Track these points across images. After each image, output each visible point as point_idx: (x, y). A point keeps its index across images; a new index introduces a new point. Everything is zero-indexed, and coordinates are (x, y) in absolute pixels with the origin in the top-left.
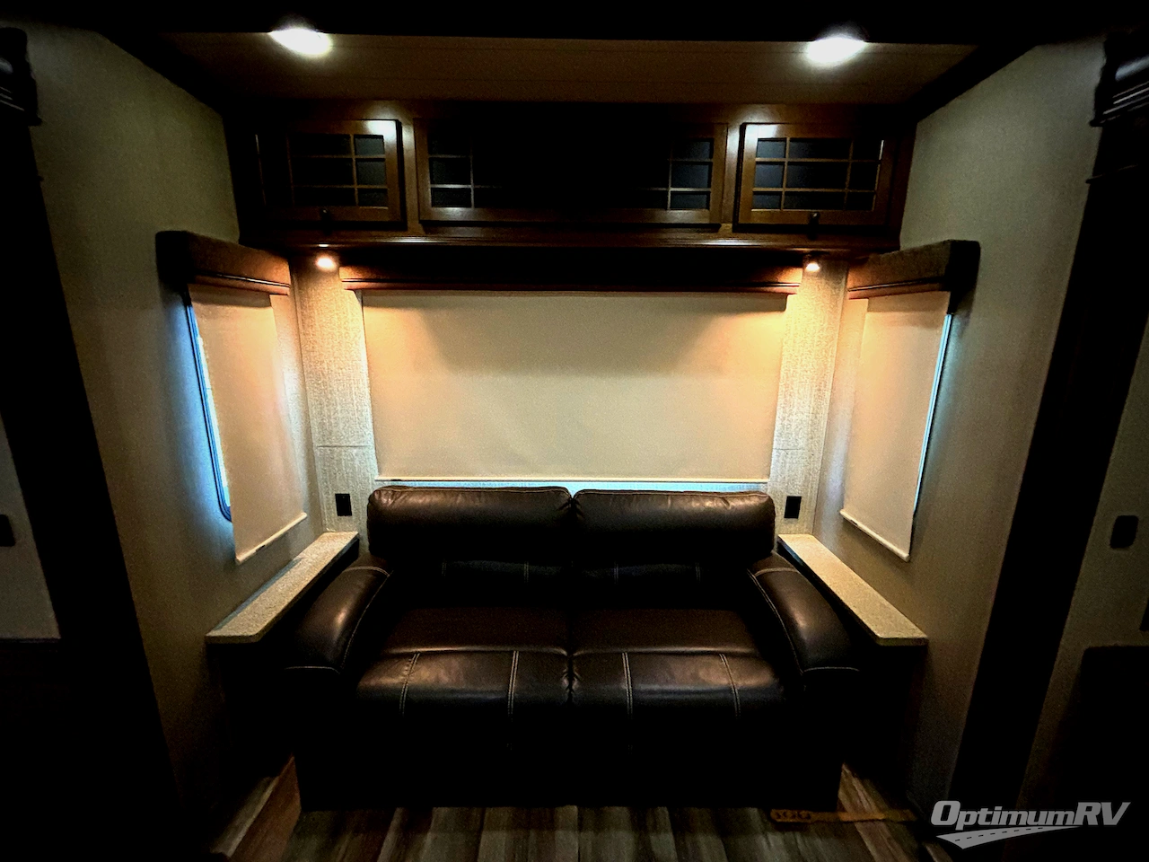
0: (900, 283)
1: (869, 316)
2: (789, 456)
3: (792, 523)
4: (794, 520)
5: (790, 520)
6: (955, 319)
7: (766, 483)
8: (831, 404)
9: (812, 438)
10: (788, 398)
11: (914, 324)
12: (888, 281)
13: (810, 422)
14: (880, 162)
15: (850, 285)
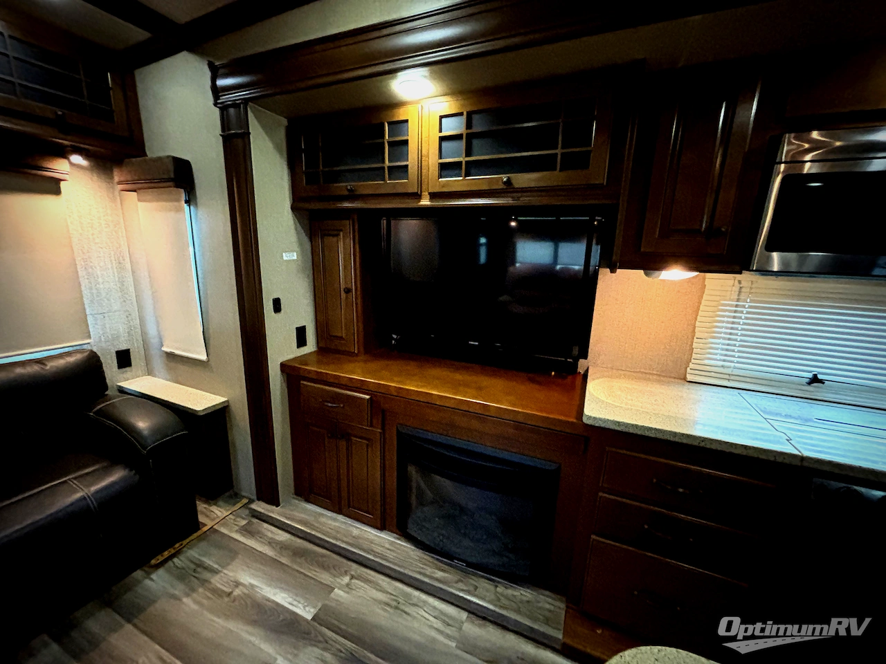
0: (151, 181)
1: (140, 204)
2: (106, 318)
3: (126, 371)
4: (128, 369)
5: (124, 370)
6: (192, 207)
7: (89, 343)
8: (133, 272)
9: (125, 301)
10: (90, 270)
11: (170, 210)
12: (143, 177)
13: (119, 289)
14: (111, 88)
15: (116, 179)
